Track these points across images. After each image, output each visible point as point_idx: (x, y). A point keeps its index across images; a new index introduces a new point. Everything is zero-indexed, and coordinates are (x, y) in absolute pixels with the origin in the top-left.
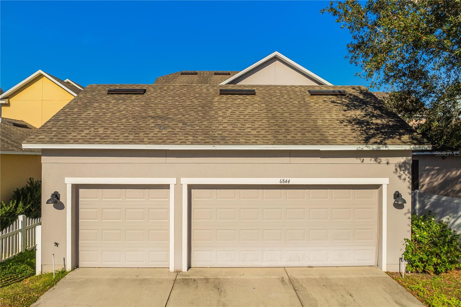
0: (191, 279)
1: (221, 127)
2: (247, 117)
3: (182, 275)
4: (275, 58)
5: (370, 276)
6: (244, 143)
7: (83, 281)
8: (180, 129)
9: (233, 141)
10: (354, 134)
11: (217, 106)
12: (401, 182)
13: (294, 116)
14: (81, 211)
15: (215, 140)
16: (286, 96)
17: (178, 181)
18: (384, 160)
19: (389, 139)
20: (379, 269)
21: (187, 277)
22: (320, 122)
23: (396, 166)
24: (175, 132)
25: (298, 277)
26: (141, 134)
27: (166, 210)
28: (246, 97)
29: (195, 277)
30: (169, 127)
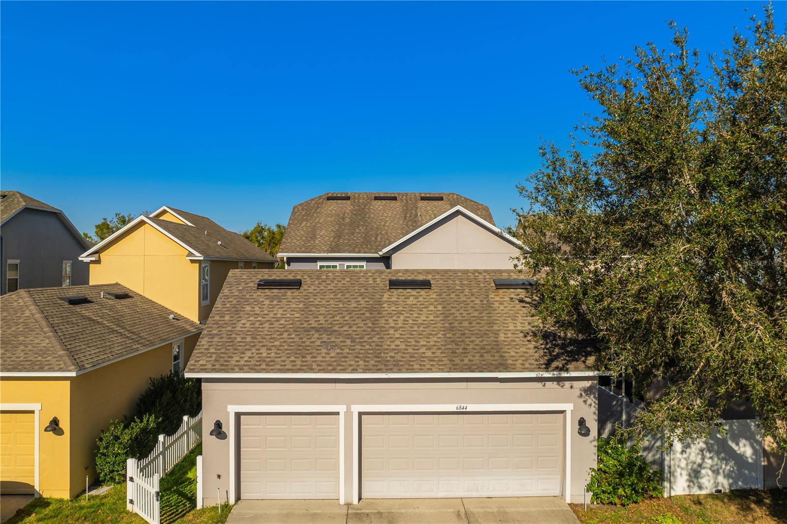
0: (364, 513)
1: (393, 347)
2: (421, 329)
3: (354, 509)
4: (458, 213)
5: (550, 509)
6: (418, 370)
7: (252, 517)
8: (349, 349)
9: (407, 367)
10: (537, 355)
11: (386, 310)
12: (586, 407)
13: (473, 327)
14: (242, 439)
15: (388, 365)
16: (467, 291)
17: (349, 408)
18: (567, 384)
19: (573, 363)
20: (563, 500)
21: (359, 511)
22: (502, 337)
23: (581, 390)
24: (344, 354)
25: (474, 510)
26: (309, 358)
27: (334, 438)
28: (420, 292)
29: (367, 511)
30: (336, 345)
